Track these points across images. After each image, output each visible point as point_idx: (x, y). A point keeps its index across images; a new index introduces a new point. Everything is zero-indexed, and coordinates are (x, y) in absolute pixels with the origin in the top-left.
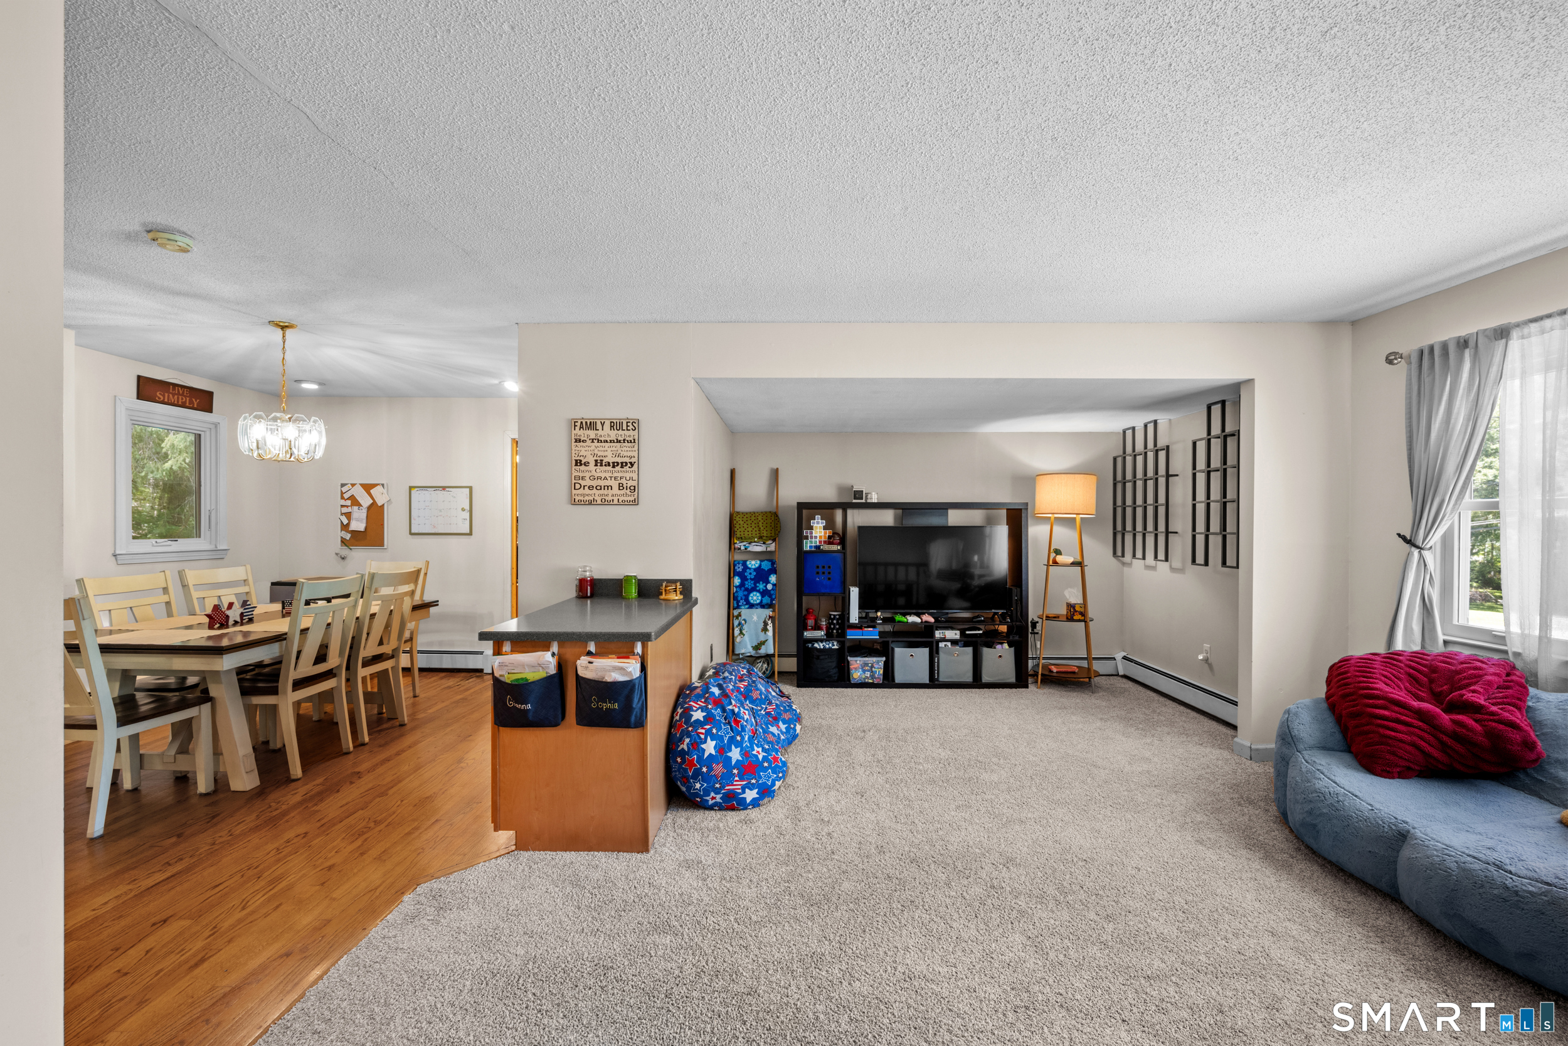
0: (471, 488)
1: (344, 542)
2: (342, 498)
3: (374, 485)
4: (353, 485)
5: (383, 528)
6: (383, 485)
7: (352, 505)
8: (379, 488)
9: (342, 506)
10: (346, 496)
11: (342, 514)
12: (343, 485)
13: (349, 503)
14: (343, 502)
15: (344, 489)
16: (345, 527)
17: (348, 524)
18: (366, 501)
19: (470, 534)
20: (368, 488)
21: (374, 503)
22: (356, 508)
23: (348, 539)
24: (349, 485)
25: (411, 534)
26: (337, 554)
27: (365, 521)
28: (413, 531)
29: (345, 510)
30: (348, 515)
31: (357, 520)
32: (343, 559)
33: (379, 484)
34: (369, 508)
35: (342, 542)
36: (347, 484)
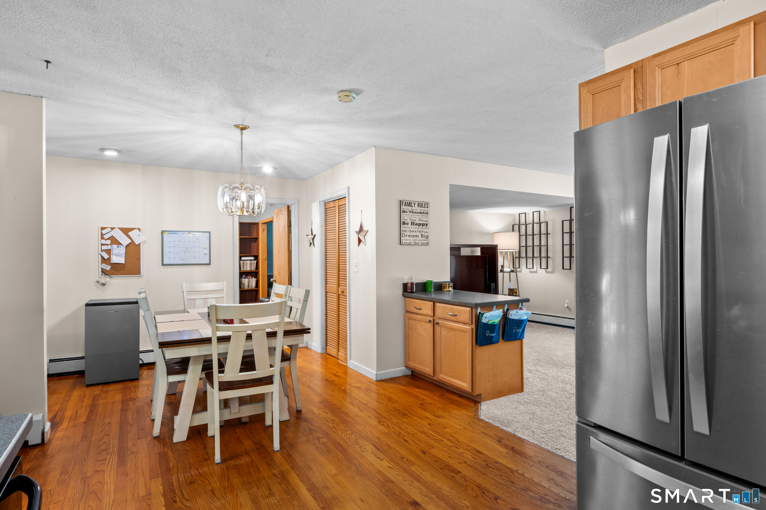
0: (210, 233)
1: (104, 272)
2: (102, 238)
3: (132, 229)
4: (112, 229)
5: (140, 261)
6: (139, 229)
7: (112, 244)
8: (136, 231)
9: (102, 245)
10: (106, 237)
11: (102, 251)
12: (103, 229)
13: (109, 242)
14: (103, 242)
15: (104, 232)
16: (104, 260)
17: (109, 259)
18: (125, 241)
19: (209, 264)
20: (126, 231)
21: (132, 242)
22: (115, 246)
23: (108, 269)
24: (109, 229)
25: (163, 265)
26: (98, 282)
27: (124, 256)
28: (165, 263)
29: (105, 248)
30: (108, 252)
31: (117, 255)
32: (104, 285)
33: (135, 229)
34: (127, 247)
35: (102, 272)
36: (106, 228)
